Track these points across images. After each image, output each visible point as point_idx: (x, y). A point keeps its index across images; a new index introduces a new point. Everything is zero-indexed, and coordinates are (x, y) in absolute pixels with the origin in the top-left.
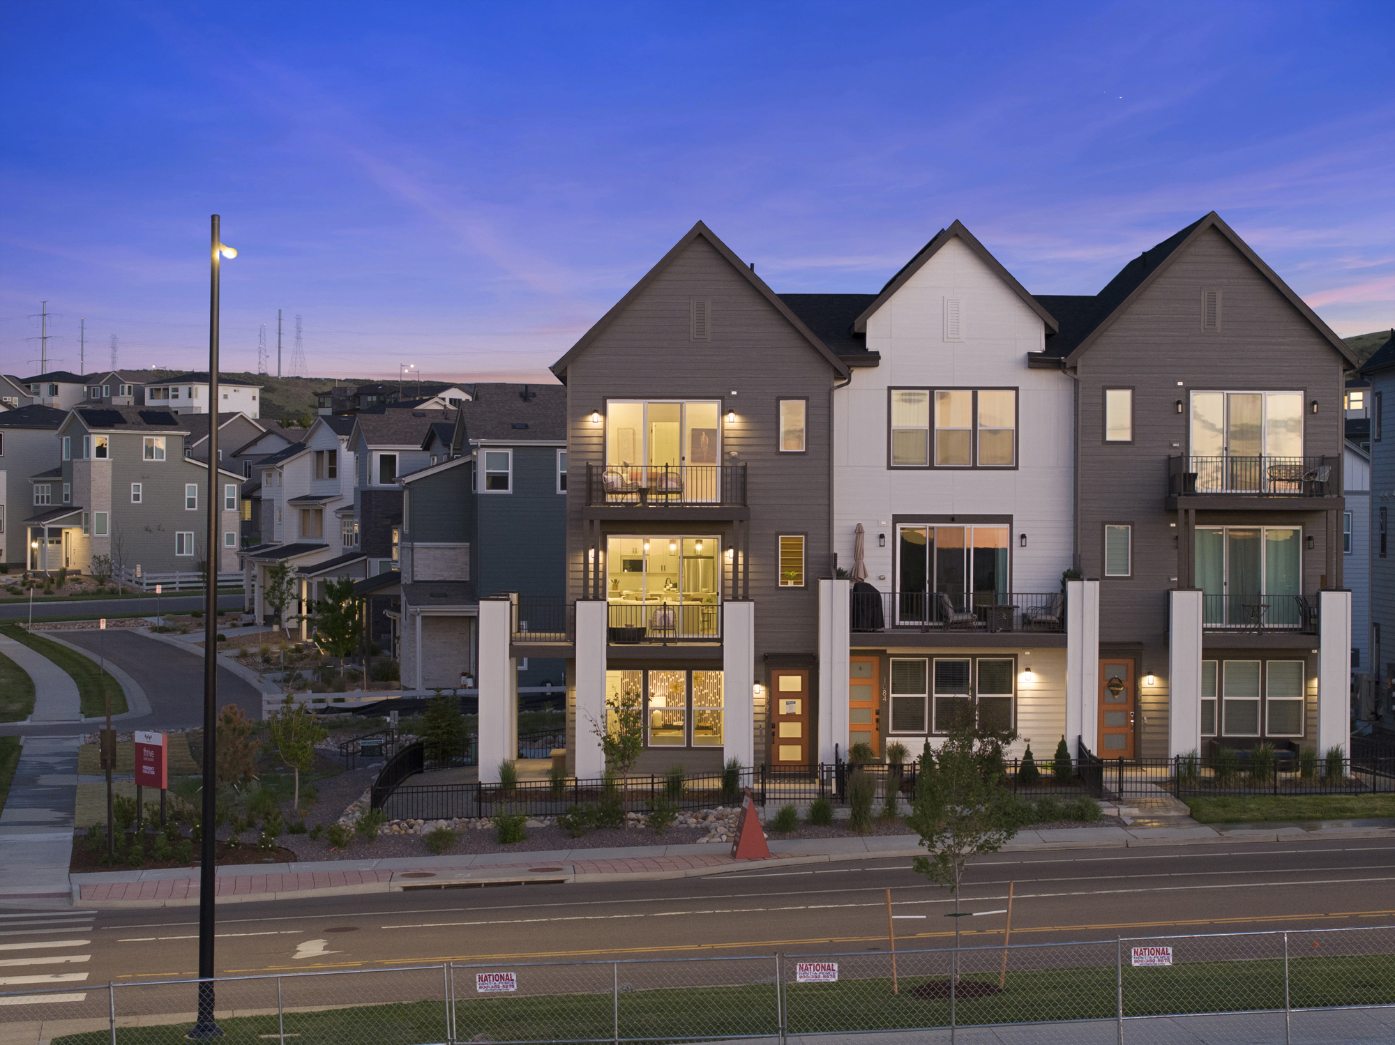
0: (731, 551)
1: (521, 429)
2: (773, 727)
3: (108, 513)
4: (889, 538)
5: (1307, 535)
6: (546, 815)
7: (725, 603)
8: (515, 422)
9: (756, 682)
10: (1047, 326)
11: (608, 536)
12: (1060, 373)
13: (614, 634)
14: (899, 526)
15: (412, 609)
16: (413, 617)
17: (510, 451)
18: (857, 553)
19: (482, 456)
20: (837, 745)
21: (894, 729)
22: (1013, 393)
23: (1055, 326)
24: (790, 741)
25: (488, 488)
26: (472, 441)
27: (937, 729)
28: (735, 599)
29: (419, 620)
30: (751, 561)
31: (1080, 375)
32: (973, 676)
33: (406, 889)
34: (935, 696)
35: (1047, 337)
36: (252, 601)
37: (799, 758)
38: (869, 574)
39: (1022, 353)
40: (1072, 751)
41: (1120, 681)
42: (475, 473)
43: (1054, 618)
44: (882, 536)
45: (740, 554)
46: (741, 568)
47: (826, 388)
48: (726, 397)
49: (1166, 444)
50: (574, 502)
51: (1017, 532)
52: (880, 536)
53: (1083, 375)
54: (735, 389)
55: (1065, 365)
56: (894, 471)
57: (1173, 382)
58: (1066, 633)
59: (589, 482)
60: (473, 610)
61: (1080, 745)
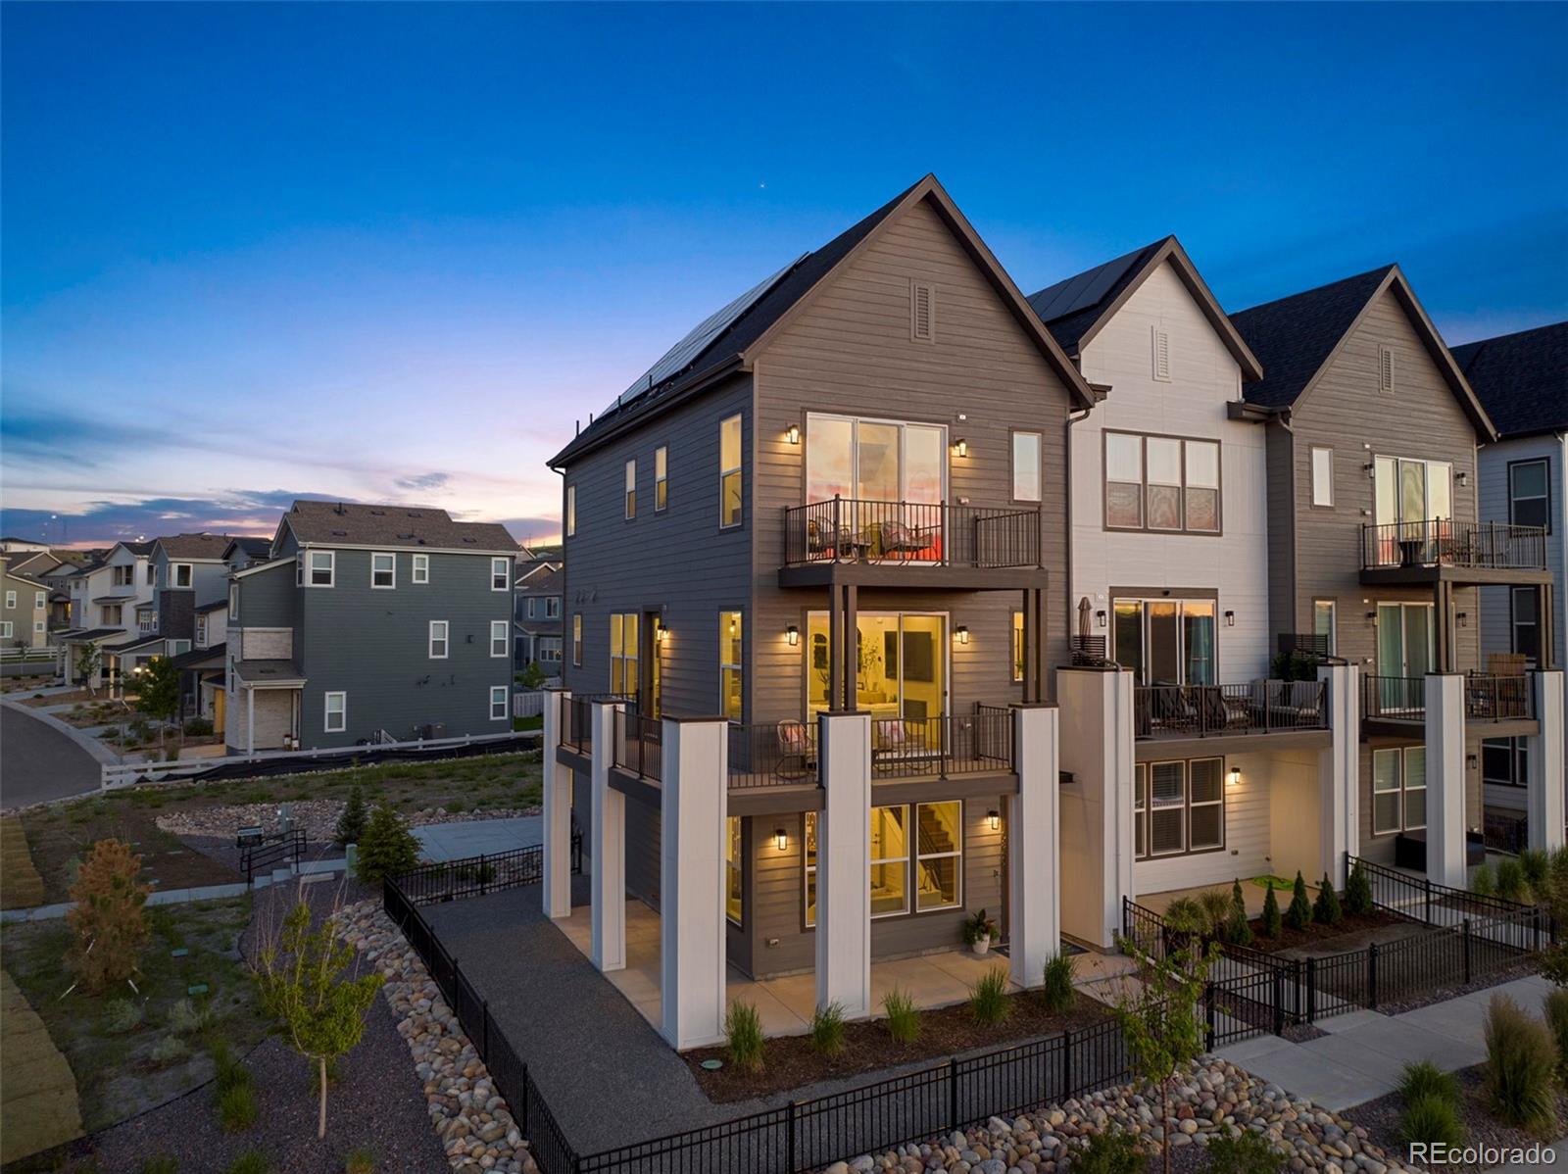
0: (963, 634)
1: (339, 536)
4: (1106, 616)
7: (1024, 711)
8: (335, 530)
11: (808, 613)
14: (1115, 603)
15: (245, 684)
16: (243, 691)
17: (333, 553)
19: (309, 556)
22: (1215, 446)
23: (1259, 370)
25: (313, 583)
26: (301, 544)
27: (1155, 849)
29: (251, 693)
31: (1292, 428)
32: (1186, 780)
34: (1153, 809)
35: (1244, 383)
36: (63, 669)
39: (1221, 403)
42: (300, 572)
47: (1063, 421)
48: (954, 422)
49: (1359, 511)
50: (763, 560)
51: (1222, 610)
52: (1101, 614)
53: (1295, 429)
54: (963, 413)
55: (1286, 416)
56: (1109, 533)
57: (1363, 444)
58: (1332, 730)
59: (785, 532)
60: (300, 683)
61: (1346, 863)
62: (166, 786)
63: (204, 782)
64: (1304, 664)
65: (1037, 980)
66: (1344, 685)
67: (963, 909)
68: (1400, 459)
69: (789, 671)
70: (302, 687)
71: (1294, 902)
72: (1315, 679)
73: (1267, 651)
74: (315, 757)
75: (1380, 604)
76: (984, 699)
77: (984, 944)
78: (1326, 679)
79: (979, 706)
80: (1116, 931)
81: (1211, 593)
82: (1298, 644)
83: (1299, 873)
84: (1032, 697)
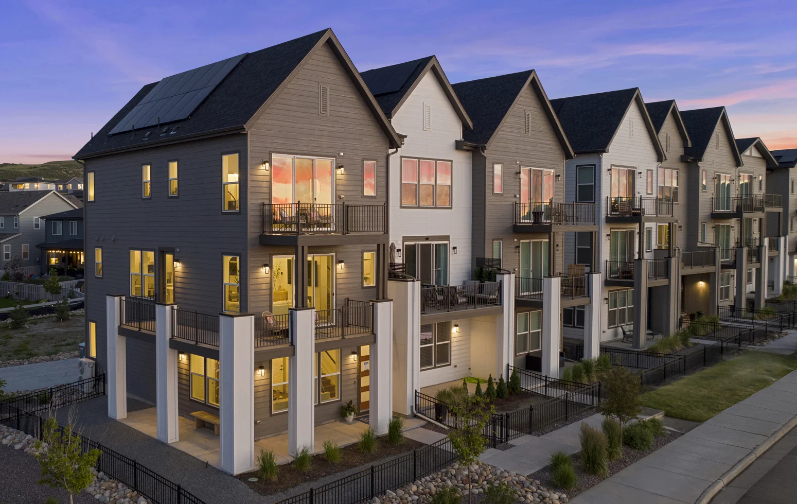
0: (343, 264)
2: (360, 381)
4: (401, 251)
5: (556, 244)
7: (379, 304)
11: (273, 256)
12: (468, 153)
14: (405, 244)
22: (450, 163)
23: (471, 125)
24: (366, 389)
27: (422, 366)
32: (435, 333)
34: (421, 347)
35: (464, 132)
39: (453, 140)
47: (385, 154)
48: (338, 156)
49: (513, 195)
50: (253, 231)
51: (451, 246)
52: (399, 250)
53: (487, 155)
54: (342, 152)
55: (484, 148)
56: (402, 209)
57: (516, 161)
58: (503, 305)
59: (263, 216)
61: (508, 369)
64: (490, 274)
65: (384, 430)
66: (509, 283)
67: (341, 400)
68: (533, 168)
69: (264, 286)
71: (488, 389)
72: (495, 281)
73: (470, 266)
75: (521, 241)
76: (351, 296)
77: (351, 418)
78: (501, 281)
79: (348, 300)
80: (412, 407)
81: (447, 238)
82: (486, 263)
83: (490, 375)
84: (381, 297)
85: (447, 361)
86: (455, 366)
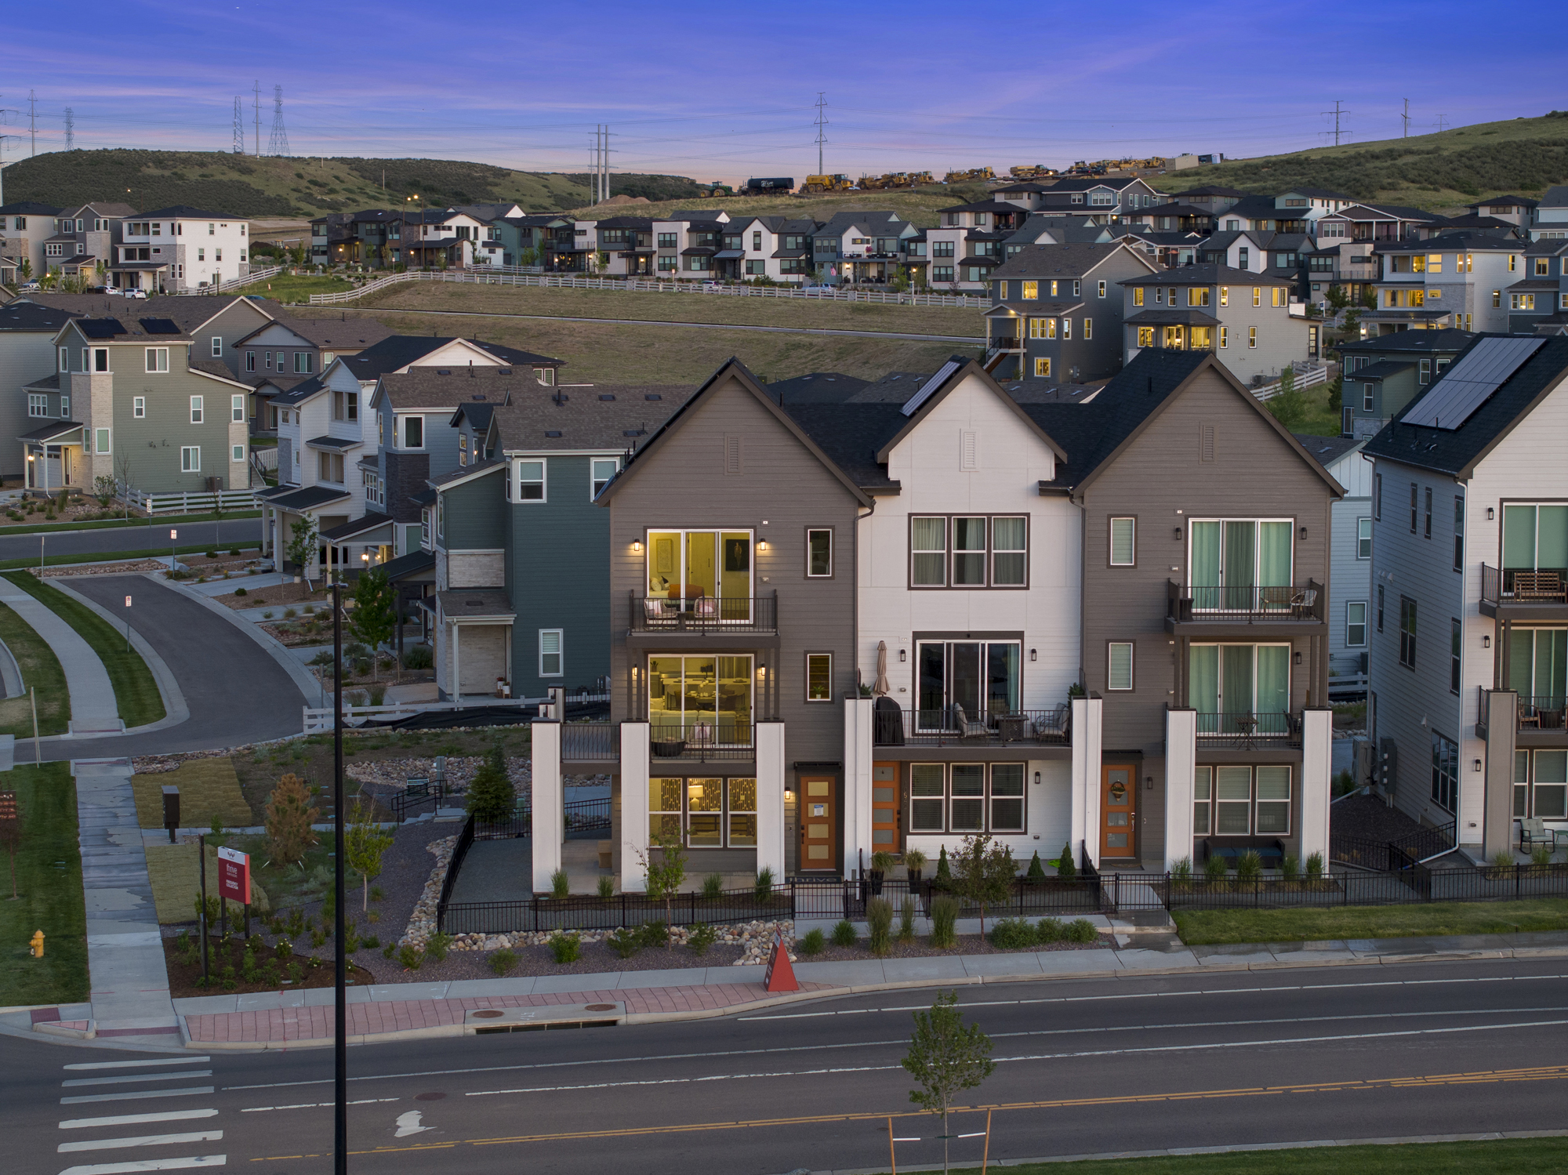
0: (763, 669)
1: (553, 438)
2: (803, 829)
3: (110, 430)
4: (909, 653)
5: (1296, 651)
6: (596, 928)
7: (758, 724)
8: (548, 430)
9: (787, 789)
10: (1057, 457)
11: (649, 655)
12: (1066, 500)
13: (656, 749)
14: (918, 642)
15: (449, 619)
16: (449, 626)
17: (544, 461)
18: (880, 668)
20: (861, 850)
21: (914, 828)
22: (1025, 517)
23: (1064, 457)
24: (818, 842)
25: (522, 498)
26: (506, 452)
27: (954, 827)
28: (767, 720)
29: (455, 630)
30: (781, 677)
31: (1087, 505)
32: (987, 781)
33: (479, 1031)
34: (952, 797)
35: (1057, 465)
36: (270, 545)
37: (826, 856)
38: (890, 686)
39: (1034, 480)
40: (1076, 856)
41: (1122, 785)
43: (1060, 733)
44: (903, 652)
45: (772, 672)
46: (772, 684)
47: (851, 518)
48: (758, 527)
49: (1169, 567)
51: (1028, 647)
52: (900, 652)
54: (765, 520)
55: (1074, 495)
56: (914, 592)
57: (1174, 510)
58: (1071, 748)
60: (509, 619)
62: (365, 732)
63: (403, 730)
68: (1223, 519)
70: (512, 623)
74: (523, 707)
75: (1192, 644)
81: (1019, 635)
85: (1019, 827)
86: (1036, 838)
